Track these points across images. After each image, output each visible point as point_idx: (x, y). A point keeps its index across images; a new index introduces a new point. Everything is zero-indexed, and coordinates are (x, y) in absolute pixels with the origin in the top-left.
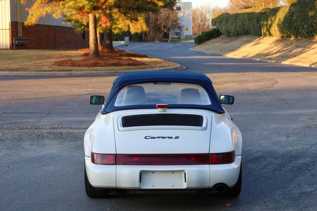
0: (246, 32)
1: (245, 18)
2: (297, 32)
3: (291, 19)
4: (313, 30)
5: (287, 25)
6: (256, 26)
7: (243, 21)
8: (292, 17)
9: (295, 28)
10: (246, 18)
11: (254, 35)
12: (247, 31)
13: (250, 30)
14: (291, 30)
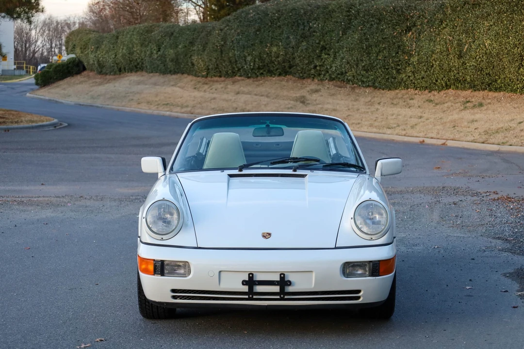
0: (136, 66)
1: (134, 40)
2: (234, 68)
3: (223, 45)
4: (262, 66)
5: (215, 55)
6: (155, 56)
7: (131, 46)
8: (225, 43)
9: (230, 62)
10: (137, 42)
11: (152, 72)
12: (138, 64)
13: (143, 63)
14: (222, 65)
